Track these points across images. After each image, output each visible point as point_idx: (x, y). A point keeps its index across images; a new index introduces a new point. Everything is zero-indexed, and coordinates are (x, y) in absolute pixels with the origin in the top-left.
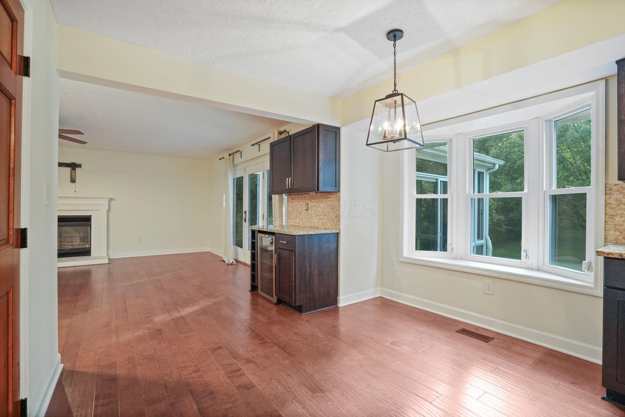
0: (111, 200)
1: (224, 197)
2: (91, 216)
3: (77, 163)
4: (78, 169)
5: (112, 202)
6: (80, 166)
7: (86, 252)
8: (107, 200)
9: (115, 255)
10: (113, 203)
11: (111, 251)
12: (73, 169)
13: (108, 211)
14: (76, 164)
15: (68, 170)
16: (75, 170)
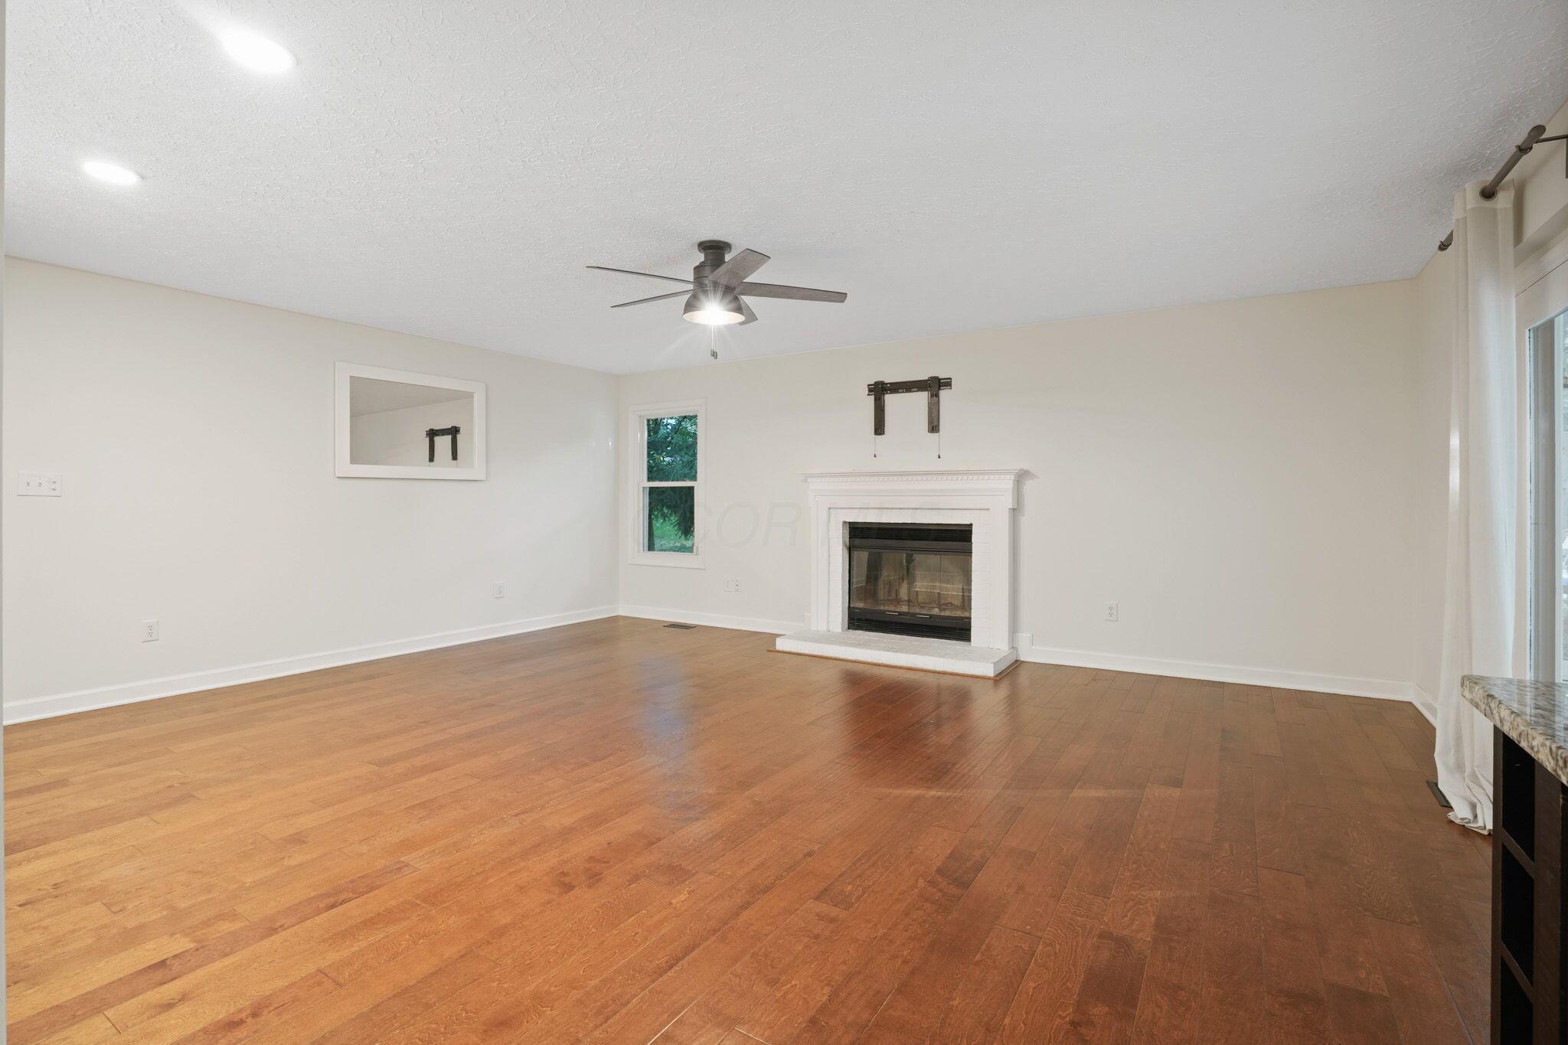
0: (1021, 477)
1: (1455, 441)
2: (971, 525)
3: (941, 376)
4: (944, 394)
5: (1027, 482)
6: (946, 383)
7: (959, 630)
8: (1008, 477)
9: (1033, 653)
10: (1029, 486)
11: (1024, 638)
12: (932, 396)
13: (1016, 512)
14: (940, 380)
15: (922, 398)
16: (937, 395)
